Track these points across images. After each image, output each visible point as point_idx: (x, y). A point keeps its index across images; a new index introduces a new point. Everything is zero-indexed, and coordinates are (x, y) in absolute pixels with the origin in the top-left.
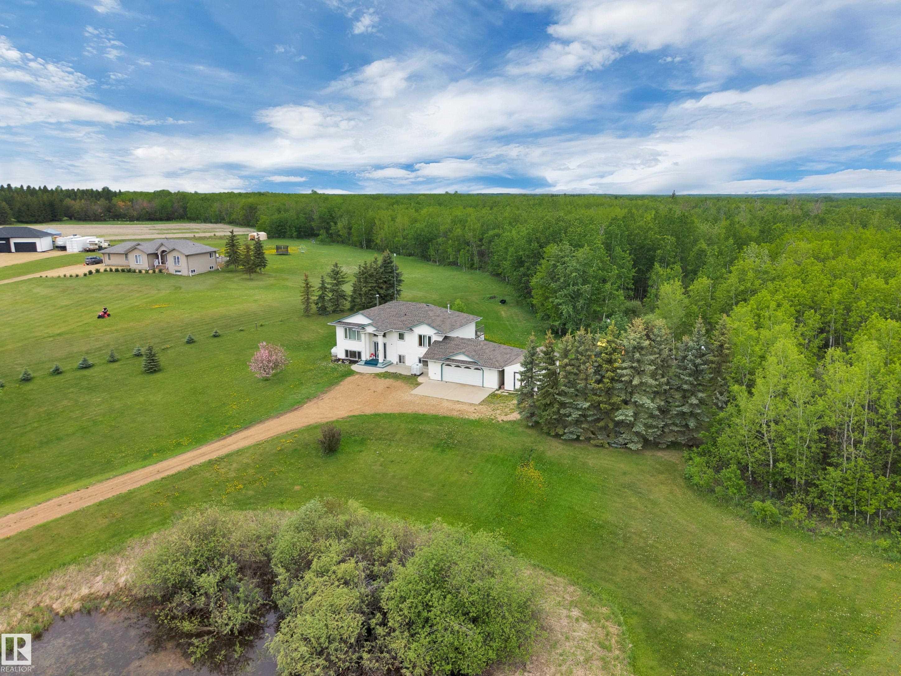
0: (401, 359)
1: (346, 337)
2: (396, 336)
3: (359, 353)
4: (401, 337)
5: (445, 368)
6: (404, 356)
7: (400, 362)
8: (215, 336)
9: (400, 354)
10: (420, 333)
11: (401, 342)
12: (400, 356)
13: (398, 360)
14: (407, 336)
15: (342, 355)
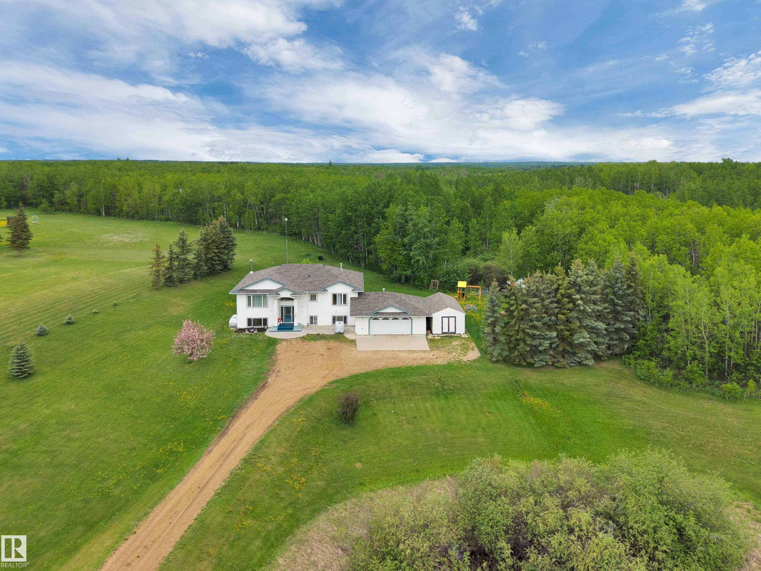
0: (313, 320)
1: (249, 305)
2: (307, 297)
3: (265, 320)
4: (313, 298)
5: (373, 322)
6: (316, 318)
7: (312, 323)
8: (69, 323)
9: (312, 315)
10: (335, 292)
11: (313, 303)
12: (311, 318)
13: (309, 322)
14: (320, 297)
15: (243, 324)
